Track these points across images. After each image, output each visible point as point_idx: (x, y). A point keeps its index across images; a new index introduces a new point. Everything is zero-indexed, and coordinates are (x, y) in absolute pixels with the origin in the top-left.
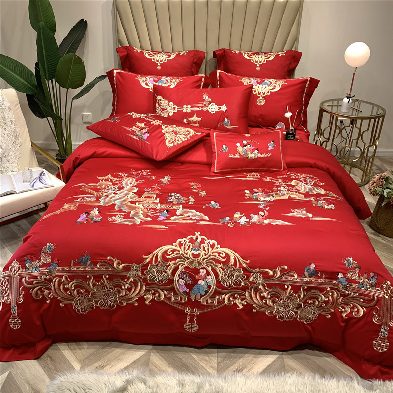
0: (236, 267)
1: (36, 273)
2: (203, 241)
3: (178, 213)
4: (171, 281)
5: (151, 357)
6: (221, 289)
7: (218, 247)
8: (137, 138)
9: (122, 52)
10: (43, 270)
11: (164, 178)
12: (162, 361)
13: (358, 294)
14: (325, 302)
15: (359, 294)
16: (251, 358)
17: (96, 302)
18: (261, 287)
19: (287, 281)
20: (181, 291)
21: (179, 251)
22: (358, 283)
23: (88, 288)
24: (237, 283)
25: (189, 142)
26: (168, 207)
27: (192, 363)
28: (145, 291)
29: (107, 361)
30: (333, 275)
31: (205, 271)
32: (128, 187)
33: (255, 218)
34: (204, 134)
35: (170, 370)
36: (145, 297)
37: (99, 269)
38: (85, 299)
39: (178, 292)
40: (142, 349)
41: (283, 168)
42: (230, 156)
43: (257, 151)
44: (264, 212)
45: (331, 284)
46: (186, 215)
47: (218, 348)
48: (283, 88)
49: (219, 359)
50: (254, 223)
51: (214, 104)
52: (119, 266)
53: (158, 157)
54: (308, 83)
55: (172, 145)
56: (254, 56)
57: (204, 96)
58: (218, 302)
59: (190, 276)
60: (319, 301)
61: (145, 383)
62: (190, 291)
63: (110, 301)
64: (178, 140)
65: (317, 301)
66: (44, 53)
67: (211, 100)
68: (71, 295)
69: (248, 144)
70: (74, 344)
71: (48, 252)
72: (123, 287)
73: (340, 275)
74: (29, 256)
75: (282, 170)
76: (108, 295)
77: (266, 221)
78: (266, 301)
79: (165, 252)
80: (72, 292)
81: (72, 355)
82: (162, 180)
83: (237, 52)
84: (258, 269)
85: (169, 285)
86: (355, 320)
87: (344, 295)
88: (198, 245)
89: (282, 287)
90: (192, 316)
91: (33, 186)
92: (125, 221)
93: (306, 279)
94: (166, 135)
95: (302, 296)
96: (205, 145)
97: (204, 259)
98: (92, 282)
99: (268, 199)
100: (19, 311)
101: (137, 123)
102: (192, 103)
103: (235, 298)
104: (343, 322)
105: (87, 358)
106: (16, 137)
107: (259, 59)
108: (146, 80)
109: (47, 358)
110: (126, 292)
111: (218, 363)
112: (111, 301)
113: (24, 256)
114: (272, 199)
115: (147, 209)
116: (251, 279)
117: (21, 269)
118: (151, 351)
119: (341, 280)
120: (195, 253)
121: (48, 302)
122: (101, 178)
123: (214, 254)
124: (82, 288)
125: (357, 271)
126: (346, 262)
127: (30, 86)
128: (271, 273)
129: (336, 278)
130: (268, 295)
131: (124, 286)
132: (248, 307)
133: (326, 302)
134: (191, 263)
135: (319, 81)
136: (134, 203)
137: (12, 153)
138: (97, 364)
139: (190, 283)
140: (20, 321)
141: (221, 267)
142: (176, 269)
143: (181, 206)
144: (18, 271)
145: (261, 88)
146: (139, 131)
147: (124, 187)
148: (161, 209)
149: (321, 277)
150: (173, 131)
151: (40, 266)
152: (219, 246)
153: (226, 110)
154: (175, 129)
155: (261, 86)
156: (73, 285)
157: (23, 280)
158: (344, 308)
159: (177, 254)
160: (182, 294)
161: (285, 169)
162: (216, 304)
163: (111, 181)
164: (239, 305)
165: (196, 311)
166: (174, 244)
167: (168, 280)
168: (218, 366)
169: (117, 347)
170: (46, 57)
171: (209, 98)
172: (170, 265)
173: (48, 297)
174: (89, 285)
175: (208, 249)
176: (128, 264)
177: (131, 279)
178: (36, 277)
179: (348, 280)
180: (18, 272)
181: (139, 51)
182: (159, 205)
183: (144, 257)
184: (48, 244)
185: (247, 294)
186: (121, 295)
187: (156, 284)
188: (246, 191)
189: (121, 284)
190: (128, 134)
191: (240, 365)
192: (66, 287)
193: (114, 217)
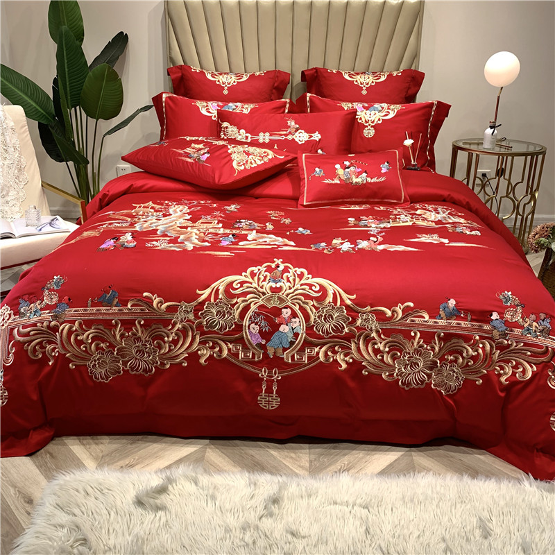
0: (336, 305)
1: (35, 319)
2: (286, 270)
3: (249, 238)
4: (239, 328)
5: (207, 454)
6: (313, 337)
7: (309, 278)
8: (192, 161)
9: (176, 73)
10: (46, 315)
11: (229, 206)
12: (224, 459)
13: (522, 344)
14: (472, 358)
15: (525, 344)
16: (361, 455)
17: (125, 363)
18: (374, 335)
19: (413, 324)
20: (254, 343)
21: (251, 283)
22: (522, 327)
23: (112, 340)
24: (338, 329)
25: (267, 167)
26: (234, 232)
27: (270, 462)
28: (200, 343)
29: (138, 460)
30: (484, 317)
31: (289, 311)
32: (177, 215)
33: (363, 244)
34: (289, 158)
35: (237, 469)
36: (199, 352)
37: (131, 313)
38: (108, 358)
39: (249, 345)
40: (193, 444)
41: (403, 198)
42: (327, 181)
43: (364, 175)
44: (377, 238)
45: (480, 329)
46: (261, 240)
47: (310, 443)
48: (399, 114)
49: (312, 457)
50: (362, 250)
51: (303, 131)
52: (161, 306)
53: (221, 181)
54: (434, 109)
55: (242, 168)
56: (359, 77)
57: (289, 122)
58: (309, 358)
59: (267, 319)
60: (463, 358)
61: (196, 483)
62: (266, 343)
63: (145, 361)
64: (251, 163)
65: (461, 358)
66: (67, 70)
67: (298, 126)
68: (86, 351)
69: (352, 165)
70: (88, 437)
71: (55, 288)
72: (166, 339)
73: (495, 316)
74: (26, 297)
75: (402, 201)
76: (143, 353)
77: (381, 247)
78: (383, 357)
79: (230, 285)
80: (88, 346)
81: (85, 450)
82: (228, 207)
83: (334, 71)
84: (368, 308)
85: (235, 334)
86: (520, 386)
87: (502, 348)
88: (279, 274)
89: (407, 335)
90: (270, 383)
91: (40, 230)
92: (170, 247)
93: (442, 322)
94: (233, 156)
95: (437, 349)
96: (289, 175)
97: (287, 295)
98: (120, 331)
99: (382, 226)
100: (7, 378)
101: (193, 145)
102: (271, 131)
103: (335, 352)
104: (501, 391)
105: (108, 455)
106: (20, 170)
107: (365, 80)
108: (207, 106)
109: (46, 454)
110: (170, 346)
111: (311, 462)
112: (147, 362)
113: (19, 297)
114: (389, 225)
115: (205, 234)
116: (359, 322)
117: (13, 317)
118: (207, 447)
119: (495, 323)
120: (274, 286)
121: (50, 363)
122: (138, 206)
123: (303, 287)
124: (104, 341)
125: (519, 309)
126: (501, 297)
127: (44, 113)
128: (389, 313)
129: (489, 321)
130: (385, 347)
131: (168, 337)
132: (356, 366)
133: (475, 358)
134: (269, 300)
135: (450, 106)
136: (186, 228)
137: (12, 193)
138: (122, 463)
139: (267, 330)
140: (6, 394)
141: (313, 305)
142: (247, 308)
143: (255, 231)
144: (8, 320)
145: (368, 115)
146: (196, 152)
147: (171, 215)
148: (224, 234)
149: (465, 319)
150: (244, 151)
151: (41, 309)
152: (310, 276)
153: (320, 140)
154: (246, 149)
155: (368, 112)
156: (90, 336)
157: (16, 330)
158: (502, 368)
159: (248, 287)
160: (254, 348)
161: (405, 201)
162: (306, 362)
163: (152, 208)
164: (341, 364)
165: (275, 374)
166: (244, 274)
167: (234, 326)
168: (310, 466)
169: (155, 442)
170: (68, 74)
171: (296, 123)
172: (237, 303)
173: (51, 356)
174: (114, 336)
175: (294, 280)
176: (174, 303)
177: (179, 326)
178: (35, 325)
179: (506, 323)
180: (10, 321)
181: (198, 71)
182: (222, 229)
183: (198, 292)
184: (55, 277)
185: (353, 346)
186: (162, 351)
187: (215, 333)
188: (349, 219)
189: (163, 334)
190: (180, 158)
191: (344, 464)
192: (79, 338)
193: (154, 243)
